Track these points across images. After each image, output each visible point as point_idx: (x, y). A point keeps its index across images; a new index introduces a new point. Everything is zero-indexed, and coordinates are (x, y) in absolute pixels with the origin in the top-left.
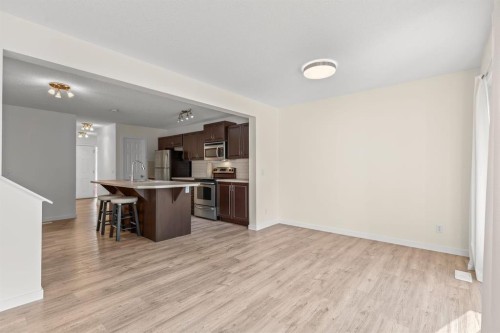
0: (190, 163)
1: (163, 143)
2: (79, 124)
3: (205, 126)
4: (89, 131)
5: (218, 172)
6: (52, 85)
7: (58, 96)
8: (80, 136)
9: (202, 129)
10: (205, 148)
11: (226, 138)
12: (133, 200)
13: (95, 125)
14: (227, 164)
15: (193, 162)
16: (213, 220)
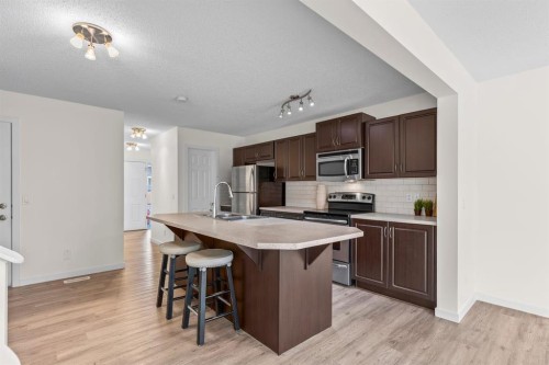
0: (284, 185)
1: (242, 156)
2: (128, 130)
3: (319, 125)
4: (140, 140)
5: (339, 199)
6: (77, 29)
7: (90, 55)
8: (130, 148)
9: (313, 130)
10: (319, 160)
11: (364, 144)
12: (225, 260)
13: (149, 131)
14: (356, 188)
15: (288, 184)
16: (345, 286)
